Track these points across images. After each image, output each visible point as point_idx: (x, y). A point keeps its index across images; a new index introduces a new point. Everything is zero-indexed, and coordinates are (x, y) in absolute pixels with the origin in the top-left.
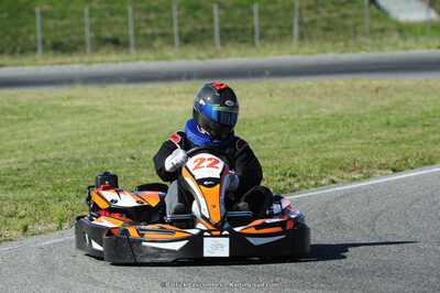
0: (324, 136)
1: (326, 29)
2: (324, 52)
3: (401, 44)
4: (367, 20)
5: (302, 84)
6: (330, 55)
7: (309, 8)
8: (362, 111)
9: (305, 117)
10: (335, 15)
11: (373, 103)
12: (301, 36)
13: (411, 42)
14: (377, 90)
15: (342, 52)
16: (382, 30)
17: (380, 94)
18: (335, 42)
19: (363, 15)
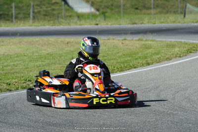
0: (44, 63)
1: (45, 15)
2: (44, 25)
3: (79, 22)
4: (63, 12)
5: (34, 40)
6: (47, 27)
7: (37, 5)
8: (61, 52)
9: (35, 54)
10: (49, 9)
11: (66, 49)
12: (34, 18)
13: (83, 22)
14: (68, 43)
15: (52, 26)
16: (70, 16)
17: (69, 45)
18: (49, 21)
19: (62, 9)
